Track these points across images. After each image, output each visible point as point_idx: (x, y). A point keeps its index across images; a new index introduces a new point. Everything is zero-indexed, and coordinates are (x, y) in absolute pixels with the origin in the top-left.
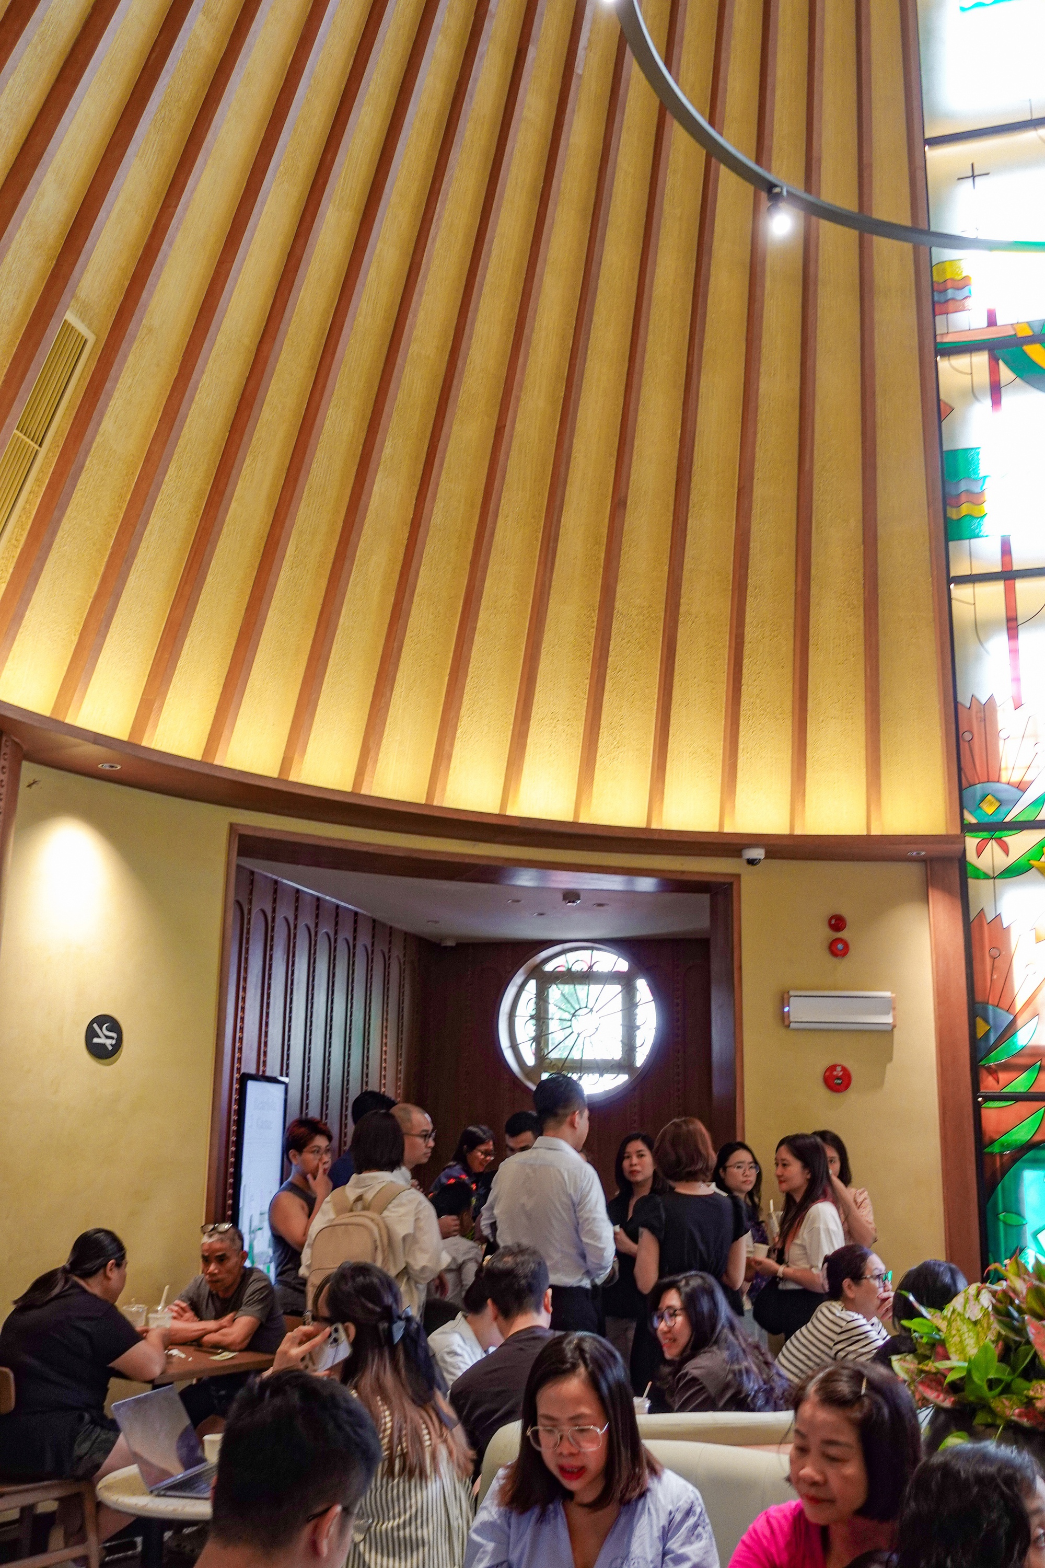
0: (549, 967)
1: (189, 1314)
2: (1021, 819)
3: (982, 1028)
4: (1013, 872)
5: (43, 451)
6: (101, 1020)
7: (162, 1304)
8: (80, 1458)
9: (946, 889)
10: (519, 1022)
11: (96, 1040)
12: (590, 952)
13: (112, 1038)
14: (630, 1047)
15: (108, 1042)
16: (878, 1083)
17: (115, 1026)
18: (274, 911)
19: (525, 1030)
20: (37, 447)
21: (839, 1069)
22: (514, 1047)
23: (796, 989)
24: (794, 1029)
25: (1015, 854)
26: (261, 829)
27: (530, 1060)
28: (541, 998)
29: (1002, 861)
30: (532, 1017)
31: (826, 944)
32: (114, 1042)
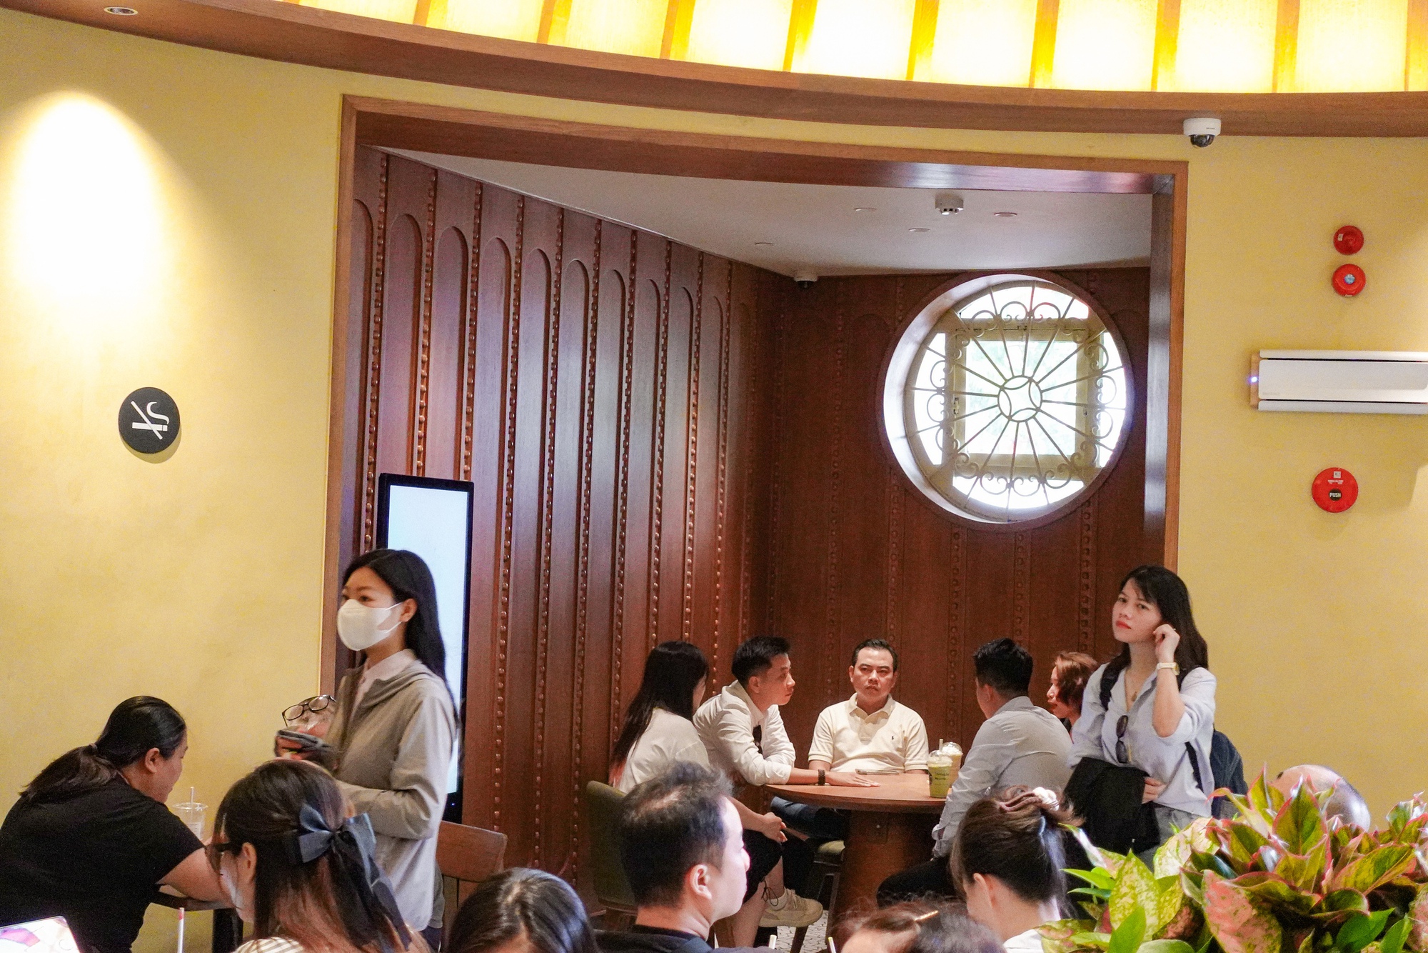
0: (966, 313)
6: (143, 396)
10: (919, 399)
11: (136, 425)
12: (1029, 289)
13: (163, 422)
14: (1088, 440)
15: (156, 428)
17: (166, 404)
18: (478, 230)
19: (930, 410)
21: (1337, 475)
22: (911, 436)
23: (1271, 348)
24: (1263, 412)
26: (394, 103)
27: (936, 457)
28: (954, 359)
30: (939, 391)
31: (1328, 274)
32: (165, 428)
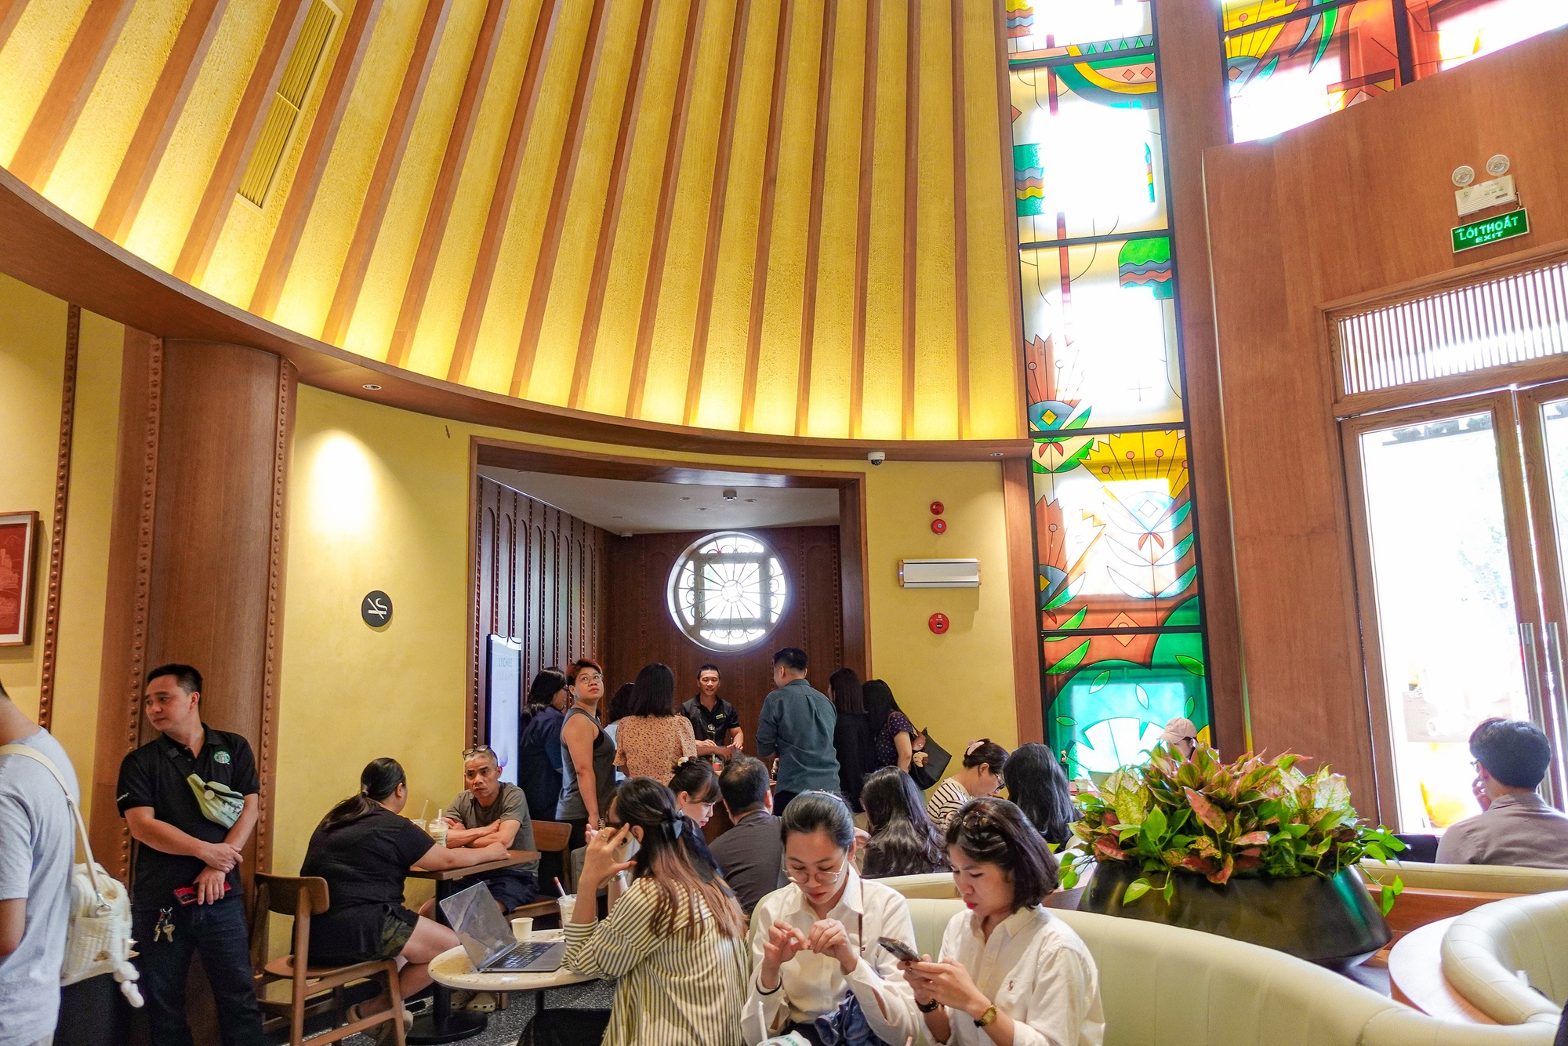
0: (703, 551)
1: (459, 824)
2: (1073, 427)
3: (1044, 583)
4: (1066, 468)
5: (302, 113)
6: (374, 595)
7: (440, 818)
8: (386, 942)
9: (1017, 481)
10: (682, 593)
11: (370, 612)
12: (734, 539)
13: (384, 610)
14: (767, 610)
15: (381, 613)
16: (968, 626)
17: (385, 600)
19: (686, 599)
20: (296, 109)
21: (940, 616)
22: (679, 612)
23: (907, 558)
24: (907, 588)
25: (1067, 455)
26: (497, 440)
27: (691, 621)
28: (698, 574)
29: (1059, 460)
30: (691, 589)
31: (929, 524)
32: (385, 613)
